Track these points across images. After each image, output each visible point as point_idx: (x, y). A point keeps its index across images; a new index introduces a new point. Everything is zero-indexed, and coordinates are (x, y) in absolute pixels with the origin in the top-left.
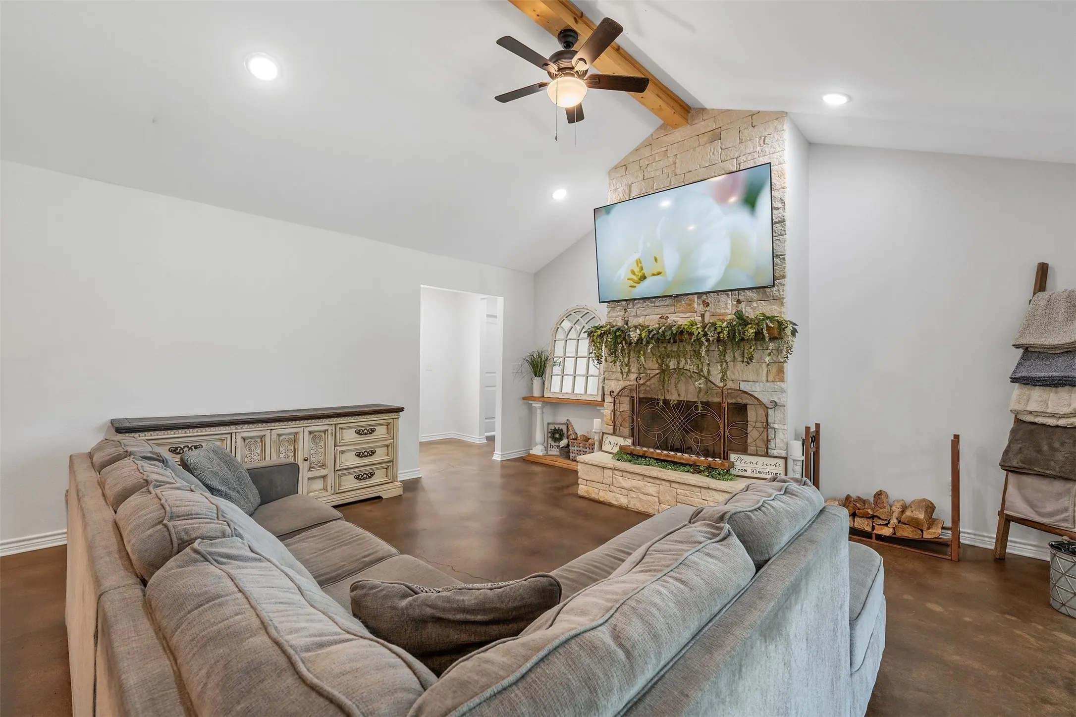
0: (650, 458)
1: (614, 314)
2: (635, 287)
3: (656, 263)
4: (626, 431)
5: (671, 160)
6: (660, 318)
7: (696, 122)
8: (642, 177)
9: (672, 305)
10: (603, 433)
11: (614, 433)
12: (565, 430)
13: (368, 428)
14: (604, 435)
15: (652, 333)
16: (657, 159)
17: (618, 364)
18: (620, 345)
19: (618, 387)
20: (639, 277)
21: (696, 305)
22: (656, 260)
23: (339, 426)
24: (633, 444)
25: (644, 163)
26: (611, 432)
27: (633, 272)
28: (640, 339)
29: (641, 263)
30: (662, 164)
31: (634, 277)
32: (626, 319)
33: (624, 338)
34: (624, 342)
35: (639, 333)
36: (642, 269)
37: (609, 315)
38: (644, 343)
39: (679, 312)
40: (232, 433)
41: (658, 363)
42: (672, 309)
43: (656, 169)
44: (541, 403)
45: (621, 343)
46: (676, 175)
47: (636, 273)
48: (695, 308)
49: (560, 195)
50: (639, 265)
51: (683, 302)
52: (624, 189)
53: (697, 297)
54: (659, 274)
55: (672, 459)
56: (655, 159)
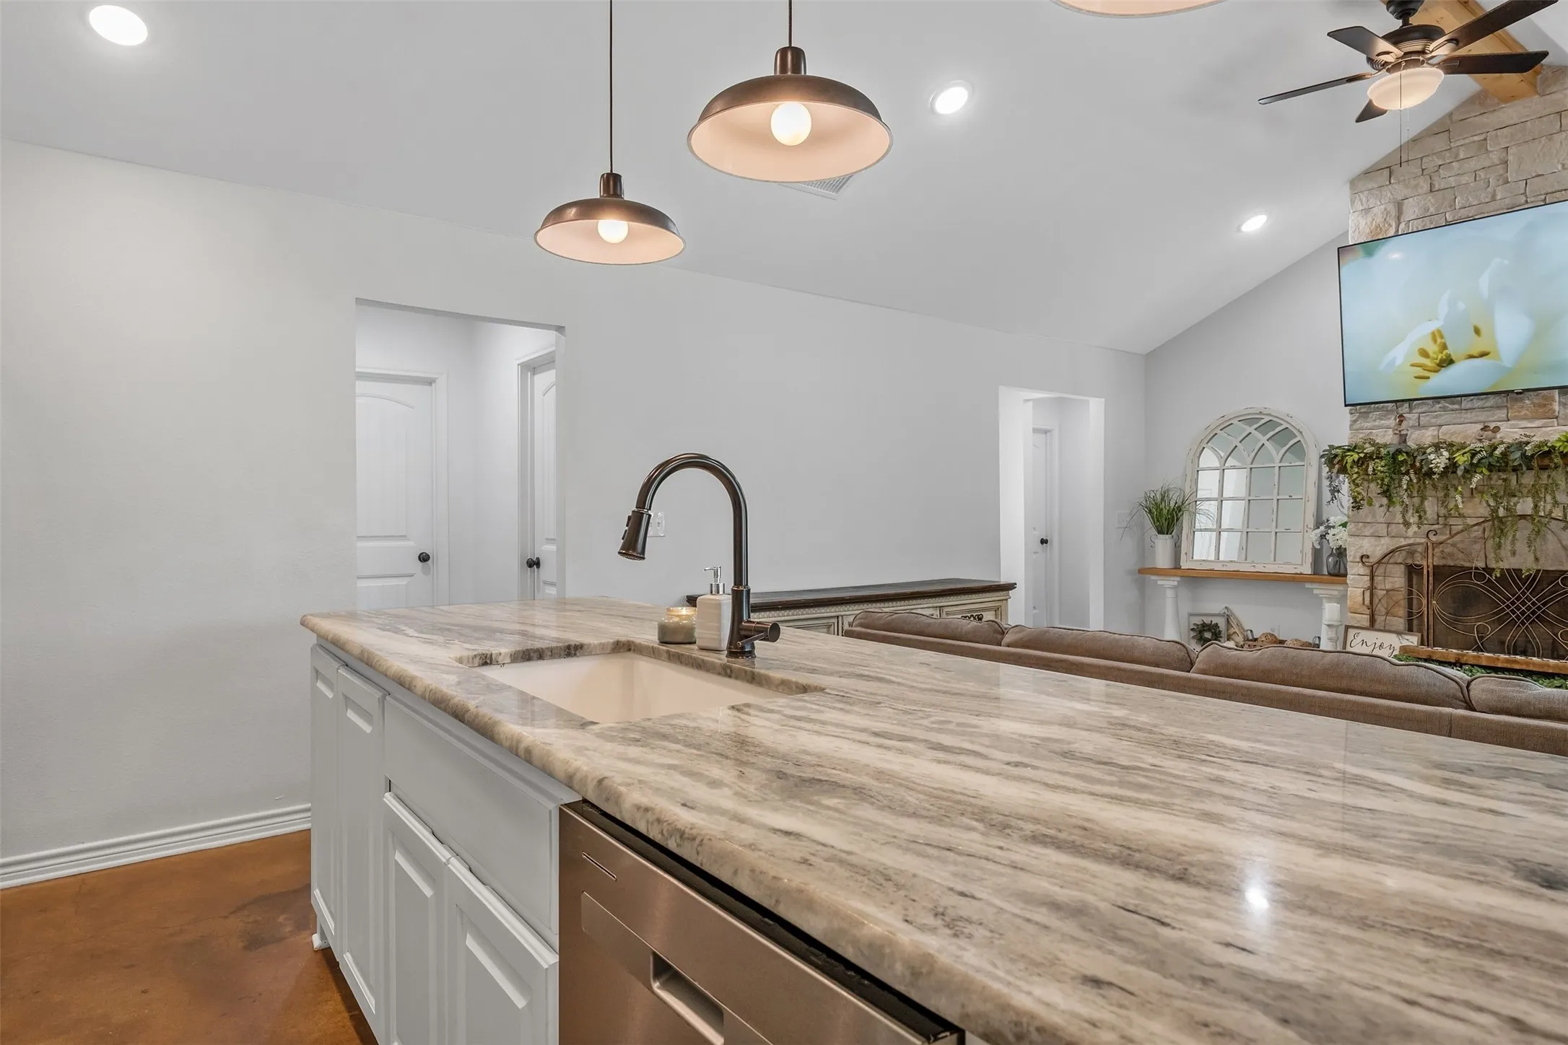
0: (1473, 666)
1: (1366, 425)
2: (1429, 378)
3: (1476, 336)
4: (1400, 623)
5: (1495, 157)
6: (1482, 429)
7: (1555, 90)
8: (1426, 187)
9: (1499, 407)
10: (1347, 628)
11: (1372, 625)
12: (1222, 626)
13: (975, 614)
14: (1350, 630)
15: (1479, 456)
16: (1462, 156)
17: (1398, 509)
18: (1407, 477)
19: (1378, 548)
20: (1438, 361)
21: (1556, 407)
22: (1477, 331)
23: (946, 609)
24: (1422, 644)
25: (1430, 163)
26: (1367, 624)
27: (1424, 353)
28: (1452, 466)
29: (1442, 337)
30: (1473, 164)
31: (1427, 362)
32: (1403, 433)
33: (1413, 466)
34: (1412, 471)
35: (1448, 457)
36: (1444, 347)
37: (1355, 427)
38: (1460, 473)
39: (1516, 418)
40: (838, 617)
41: (1489, 506)
42: (1502, 414)
43: (1460, 172)
44: (1178, 579)
45: (1407, 473)
46: (1508, 182)
47: (1431, 355)
48: (1554, 411)
49: (1255, 224)
50: (1439, 340)
51: (1527, 402)
52: (1385, 209)
53: (1559, 393)
54: (1483, 355)
55: (1524, 667)
56: (1457, 155)
